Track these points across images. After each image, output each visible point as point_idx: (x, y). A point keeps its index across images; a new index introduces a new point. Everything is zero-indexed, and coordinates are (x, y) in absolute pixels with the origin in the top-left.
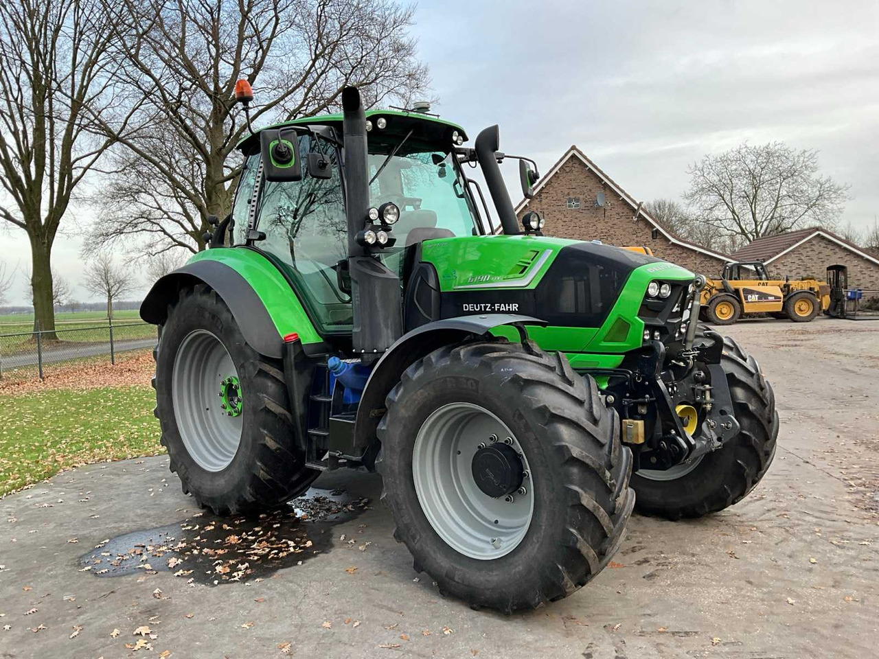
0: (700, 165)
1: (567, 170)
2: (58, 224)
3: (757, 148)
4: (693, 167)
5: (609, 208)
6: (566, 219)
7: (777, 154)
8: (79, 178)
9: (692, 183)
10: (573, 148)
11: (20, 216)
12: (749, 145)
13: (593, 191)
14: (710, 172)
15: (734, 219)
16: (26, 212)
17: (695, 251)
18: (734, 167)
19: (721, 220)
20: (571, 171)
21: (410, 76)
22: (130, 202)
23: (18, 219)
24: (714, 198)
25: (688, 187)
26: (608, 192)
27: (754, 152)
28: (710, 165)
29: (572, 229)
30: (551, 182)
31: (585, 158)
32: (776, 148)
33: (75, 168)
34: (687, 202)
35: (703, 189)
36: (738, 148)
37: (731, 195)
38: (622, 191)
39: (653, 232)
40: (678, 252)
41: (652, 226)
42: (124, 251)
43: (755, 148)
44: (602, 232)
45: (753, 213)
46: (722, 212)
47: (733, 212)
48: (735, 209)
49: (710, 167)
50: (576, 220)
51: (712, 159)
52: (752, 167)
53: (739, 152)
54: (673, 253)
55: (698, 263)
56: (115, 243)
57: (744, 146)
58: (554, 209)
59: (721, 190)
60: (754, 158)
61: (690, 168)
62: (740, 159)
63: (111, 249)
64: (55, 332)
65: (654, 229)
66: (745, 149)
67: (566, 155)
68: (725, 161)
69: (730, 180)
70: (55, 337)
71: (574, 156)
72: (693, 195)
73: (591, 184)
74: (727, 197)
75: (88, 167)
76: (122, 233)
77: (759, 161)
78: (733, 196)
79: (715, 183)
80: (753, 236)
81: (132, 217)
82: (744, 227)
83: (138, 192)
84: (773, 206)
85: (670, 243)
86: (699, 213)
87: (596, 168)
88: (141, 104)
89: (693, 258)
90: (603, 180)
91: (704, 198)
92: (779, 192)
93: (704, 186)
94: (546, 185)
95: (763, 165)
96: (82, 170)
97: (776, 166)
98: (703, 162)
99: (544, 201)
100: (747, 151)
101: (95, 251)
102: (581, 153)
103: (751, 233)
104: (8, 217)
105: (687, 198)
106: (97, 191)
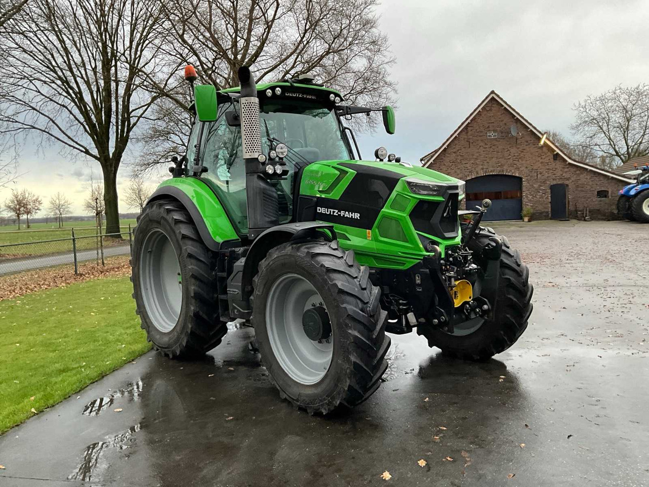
0: (583, 104)
1: (488, 109)
2: (121, 157)
3: (629, 89)
4: (577, 105)
5: (520, 137)
6: (487, 146)
7: (645, 93)
8: (135, 124)
9: (577, 117)
10: (493, 92)
11: (95, 152)
12: (622, 87)
13: (508, 124)
14: (591, 109)
15: (610, 144)
16: (100, 148)
17: (587, 169)
18: (610, 104)
19: (599, 145)
20: (491, 110)
21: (373, 43)
22: (164, 140)
23: (94, 154)
24: (595, 128)
25: (574, 121)
26: (519, 124)
27: (627, 92)
28: (591, 103)
29: (491, 154)
30: (475, 119)
31: (502, 99)
32: (645, 89)
33: (132, 117)
34: (574, 131)
35: (586, 122)
36: (614, 89)
37: (608, 126)
38: (531, 124)
39: (554, 155)
40: (573, 170)
41: (553, 151)
42: (159, 176)
43: (627, 89)
44: (514, 156)
45: (625, 139)
46: (601, 139)
47: (610, 139)
48: (611, 136)
49: (591, 105)
50: (493, 147)
51: (593, 98)
52: (624, 104)
53: (615, 93)
54: (569, 171)
55: (588, 178)
56: (153, 170)
57: (618, 88)
58: (477, 139)
59: (599, 122)
60: (627, 97)
61: (575, 106)
62: (616, 99)
63: (150, 174)
64: (120, 235)
65: (555, 153)
66: (619, 91)
67: (487, 98)
68: (602, 99)
69: (607, 114)
70: (121, 237)
71: (493, 99)
72: (577, 126)
73: (507, 119)
74: (605, 128)
75: (141, 116)
76: (158, 163)
77: (630, 99)
78: (609, 127)
79: (595, 117)
80: (625, 157)
81: (165, 151)
82: (618, 150)
83: (169, 133)
84: (642, 134)
85: (567, 163)
86: (582, 141)
87: (510, 107)
88: (176, 70)
89: (585, 174)
90: (515, 116)
91: (586, 129)
92: (647, 123)
93: (587, 119)
94: (471, 121)
95: (634, 102)
96: (137, 118)
97: (644, 103)
98: (586, 101)
99: (470, 133)
100: (621, 92)
101: (140, 176)
102: (498, 96)
103: (623, 155)
104: (87, 152)
105: (573, 129)
106: (141, 133)
